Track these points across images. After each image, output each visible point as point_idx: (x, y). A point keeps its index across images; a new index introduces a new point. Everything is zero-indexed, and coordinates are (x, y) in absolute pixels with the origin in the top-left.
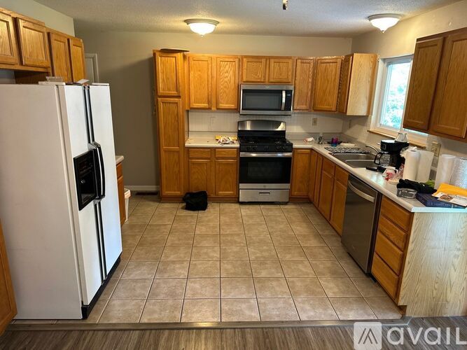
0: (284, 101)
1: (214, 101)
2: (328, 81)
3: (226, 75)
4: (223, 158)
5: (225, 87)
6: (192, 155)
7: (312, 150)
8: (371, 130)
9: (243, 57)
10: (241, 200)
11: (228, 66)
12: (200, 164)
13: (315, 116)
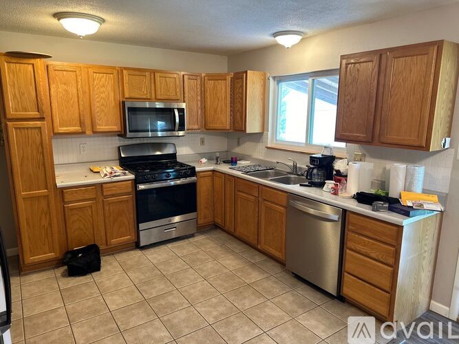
0: (177, 120)
1: (88, 122)
2: (219, 99)
3: (102, 89)
4: (113, 196)
5: (103, 105)
6: (68, 198)
7: (213, 171)
8: (269, 146)
9: (122, 69)
10: (142, 244)
11: (103, 80)
12: (80, 208)
13: (202, 136)
